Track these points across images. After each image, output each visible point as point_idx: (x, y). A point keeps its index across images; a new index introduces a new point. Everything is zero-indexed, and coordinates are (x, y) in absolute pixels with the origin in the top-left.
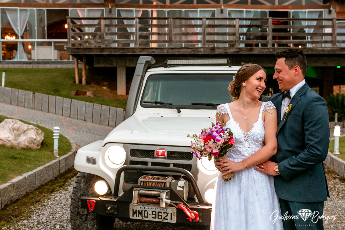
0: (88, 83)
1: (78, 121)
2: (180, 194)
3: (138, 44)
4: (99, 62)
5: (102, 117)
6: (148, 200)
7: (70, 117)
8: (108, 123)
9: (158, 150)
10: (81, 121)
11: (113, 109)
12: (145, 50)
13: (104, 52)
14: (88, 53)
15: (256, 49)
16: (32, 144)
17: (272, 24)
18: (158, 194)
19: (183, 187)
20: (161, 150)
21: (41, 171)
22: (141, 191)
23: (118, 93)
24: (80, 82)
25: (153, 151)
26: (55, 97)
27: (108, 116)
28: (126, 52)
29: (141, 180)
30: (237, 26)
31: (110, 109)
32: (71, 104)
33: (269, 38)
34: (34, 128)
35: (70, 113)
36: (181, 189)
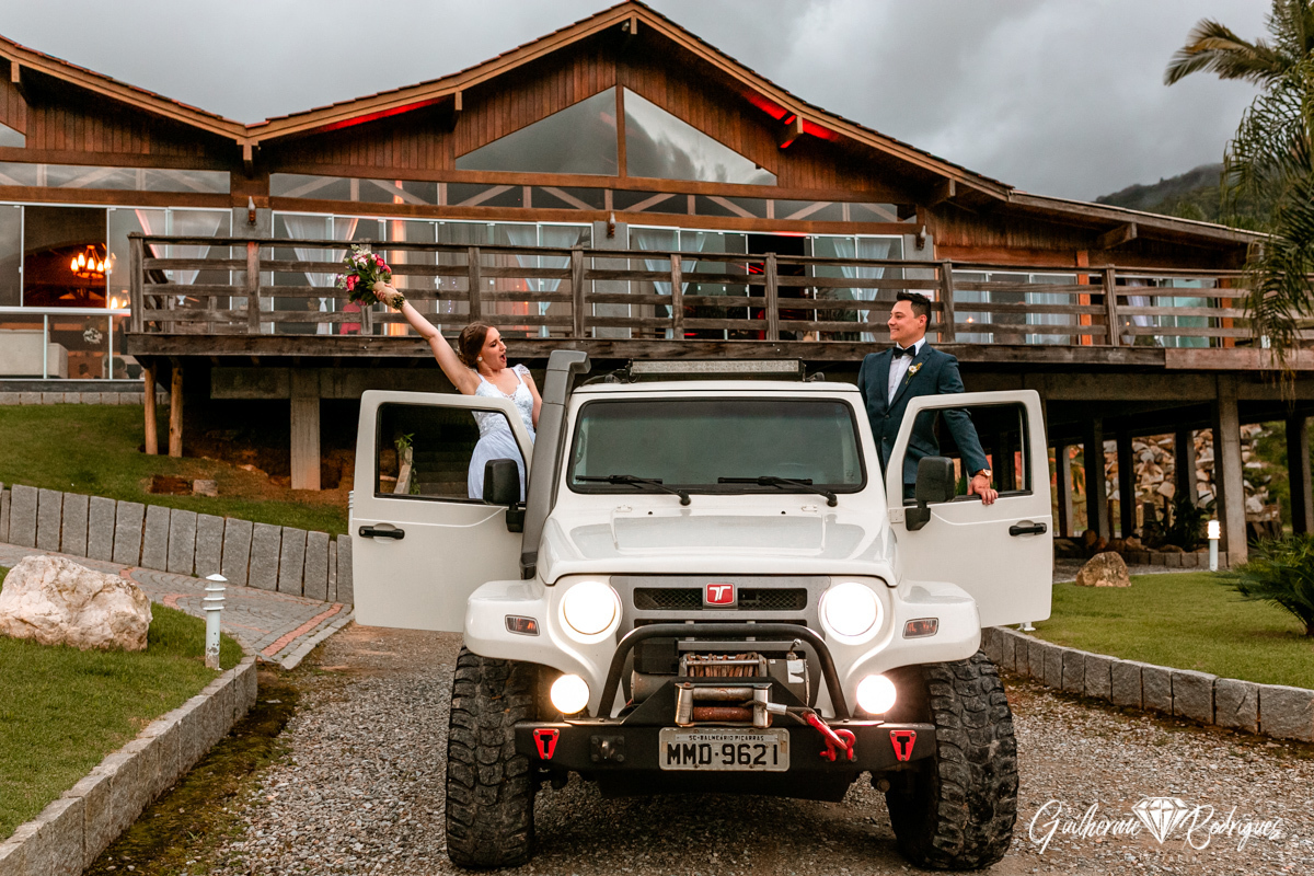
0: (187, 452)
1: (172, 576)
2: (796, 693)
3: (371, 325)
4: (228, 383)
5: (253, 563)
6: (717, 711)
7: (140, 565)
8: (276, 581)
9: (711, 588)
10: (182, 577)
11: (294, 534)
12: (394, 344)
13: (257, 351)
14: (202, 351)
15: (733, 346)
16: (125, 635)
17: (775, 273)
18: (744, 695)
19: (802, 675)
20: (719, 586)
21: (203, 708)
22: (697, 691)
23: (295, 486)
24: (163, 447)
25: (700, 591)
26: (86, 497)
27: (277, 558)
28: (331, 351)
29: (690, 663)
30: (676, 275)
31: (284, 535)
32: (144, 521)
33: (772, 312)
34: (124, 583)
35: (141, 551)
36: (800, 680)
